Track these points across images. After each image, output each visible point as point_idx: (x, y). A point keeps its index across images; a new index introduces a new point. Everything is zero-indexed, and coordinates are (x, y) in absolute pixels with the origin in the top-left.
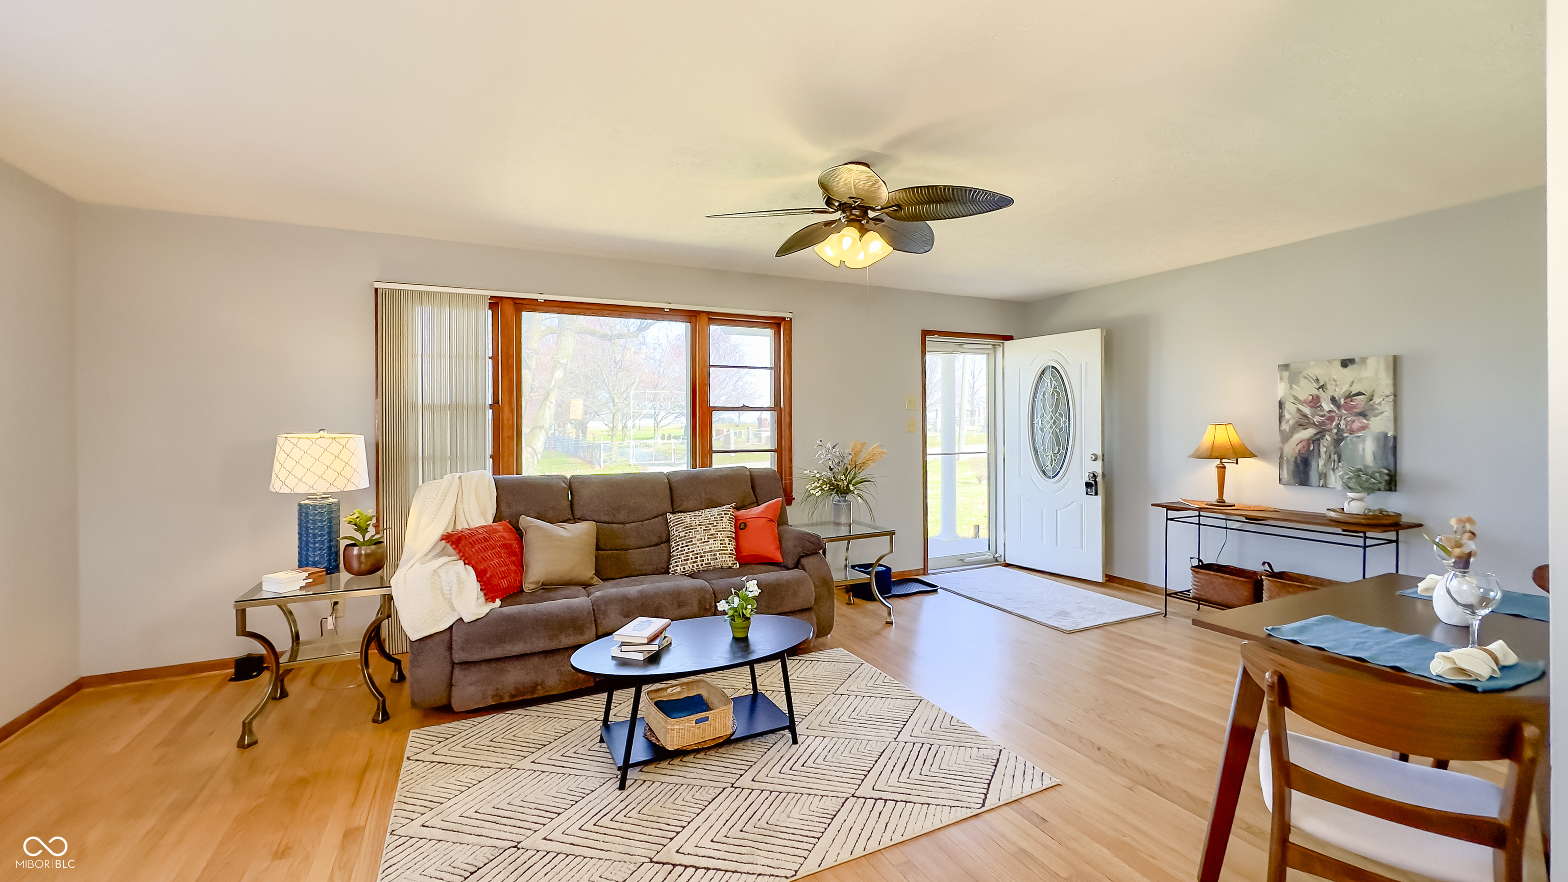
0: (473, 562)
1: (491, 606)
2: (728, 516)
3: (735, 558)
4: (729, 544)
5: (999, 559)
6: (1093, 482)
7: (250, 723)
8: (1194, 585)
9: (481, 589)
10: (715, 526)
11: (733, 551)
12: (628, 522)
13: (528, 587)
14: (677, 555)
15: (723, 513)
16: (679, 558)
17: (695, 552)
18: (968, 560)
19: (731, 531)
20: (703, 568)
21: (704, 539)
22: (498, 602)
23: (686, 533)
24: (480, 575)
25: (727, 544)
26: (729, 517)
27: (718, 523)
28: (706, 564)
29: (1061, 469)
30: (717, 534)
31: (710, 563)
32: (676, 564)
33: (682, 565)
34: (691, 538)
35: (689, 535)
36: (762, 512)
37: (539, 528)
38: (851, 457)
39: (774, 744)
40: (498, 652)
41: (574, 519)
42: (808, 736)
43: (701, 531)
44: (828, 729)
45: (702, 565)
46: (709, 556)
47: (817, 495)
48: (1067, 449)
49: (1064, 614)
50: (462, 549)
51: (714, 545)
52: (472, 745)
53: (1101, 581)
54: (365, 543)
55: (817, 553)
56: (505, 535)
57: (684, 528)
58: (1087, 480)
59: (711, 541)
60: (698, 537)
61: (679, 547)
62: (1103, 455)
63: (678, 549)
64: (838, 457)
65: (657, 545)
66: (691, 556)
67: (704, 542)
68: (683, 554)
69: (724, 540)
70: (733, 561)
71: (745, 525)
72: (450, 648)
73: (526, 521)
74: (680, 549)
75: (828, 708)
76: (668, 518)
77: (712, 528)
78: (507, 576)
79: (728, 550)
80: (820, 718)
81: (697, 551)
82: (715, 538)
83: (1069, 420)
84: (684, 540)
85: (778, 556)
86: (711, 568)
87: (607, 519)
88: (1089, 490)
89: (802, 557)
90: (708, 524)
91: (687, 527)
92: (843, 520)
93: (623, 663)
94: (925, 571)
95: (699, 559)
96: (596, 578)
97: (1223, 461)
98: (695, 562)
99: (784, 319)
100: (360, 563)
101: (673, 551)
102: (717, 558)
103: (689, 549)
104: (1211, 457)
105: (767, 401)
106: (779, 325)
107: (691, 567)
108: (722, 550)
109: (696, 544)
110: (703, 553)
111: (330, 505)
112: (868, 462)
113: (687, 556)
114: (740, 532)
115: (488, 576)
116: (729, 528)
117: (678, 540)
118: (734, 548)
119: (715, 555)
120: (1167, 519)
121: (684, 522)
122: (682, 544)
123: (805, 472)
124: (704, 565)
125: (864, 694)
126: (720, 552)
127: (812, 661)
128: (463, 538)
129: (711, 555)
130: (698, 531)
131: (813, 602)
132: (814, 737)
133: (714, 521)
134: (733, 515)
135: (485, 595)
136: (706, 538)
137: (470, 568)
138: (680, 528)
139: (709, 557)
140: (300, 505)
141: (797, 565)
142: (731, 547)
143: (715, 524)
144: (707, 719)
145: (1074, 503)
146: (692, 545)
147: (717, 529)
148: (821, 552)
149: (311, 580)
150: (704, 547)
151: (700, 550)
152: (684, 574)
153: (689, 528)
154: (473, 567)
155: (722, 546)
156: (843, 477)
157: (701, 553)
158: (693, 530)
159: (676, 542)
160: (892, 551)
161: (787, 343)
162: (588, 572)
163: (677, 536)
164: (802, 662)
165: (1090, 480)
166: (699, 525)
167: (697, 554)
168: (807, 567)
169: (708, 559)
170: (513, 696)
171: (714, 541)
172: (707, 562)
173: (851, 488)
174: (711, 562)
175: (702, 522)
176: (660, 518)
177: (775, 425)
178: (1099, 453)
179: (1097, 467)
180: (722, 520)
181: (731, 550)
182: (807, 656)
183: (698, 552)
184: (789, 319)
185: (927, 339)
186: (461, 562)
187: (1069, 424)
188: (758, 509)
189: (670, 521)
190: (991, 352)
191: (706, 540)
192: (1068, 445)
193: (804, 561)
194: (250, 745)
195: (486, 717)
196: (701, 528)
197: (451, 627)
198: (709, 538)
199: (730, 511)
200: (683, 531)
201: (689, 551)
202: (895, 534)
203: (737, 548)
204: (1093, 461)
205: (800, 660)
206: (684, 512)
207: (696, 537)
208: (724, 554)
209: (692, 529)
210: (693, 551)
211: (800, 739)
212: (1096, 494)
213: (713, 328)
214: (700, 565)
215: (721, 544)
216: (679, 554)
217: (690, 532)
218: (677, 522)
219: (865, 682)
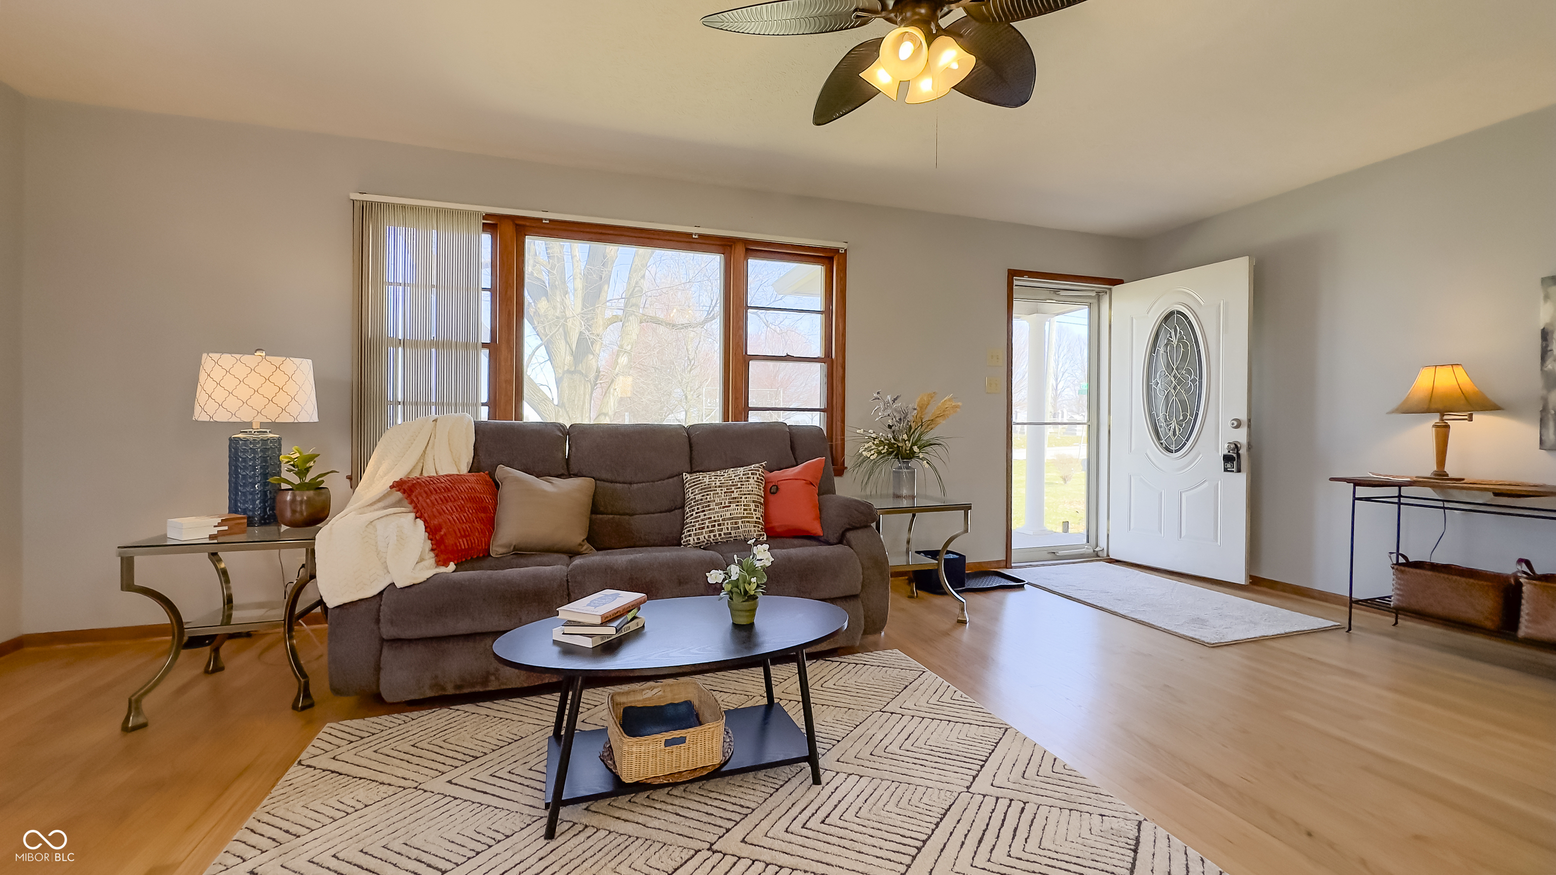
0: (426, 515)
1: (442, 569)
2: (755, 477)
3: (762, 528)
4: (755, 510)
5: (1100, 554)
6: (1235, 455)
7: (138, 701)
8: (1398, 589)
9: (432, 550)
10: (739, 488)
11: (760, 519)
12: (636, 482)
13: (496, 549)
14: (691, 523)
15: (750, 472)
16: (693, 526)
17: (713, 519)
18: (1061, 553)
19: (758, 495)
20: (722, 539)
21: (725, 503)
22: (452, 566)
23: (703, 496)
24: (432, 531)
25: (752, 510)
26: (758, 478)
27: (743, 485)
28: (724, 534)
29: (1187, 440)
30: (741, 498)
31: (730, 533)
32: (689, 533)
33: (695, 535)
34: (709, 502)
35: (707, 498)
36: (799, 473)
37: (517, 480)
38: (916, 411)
39: (787, 782)
40: (437, 630)
41: (569, 475)
42: (838, 773)
43: (721, 493)
44: (867, 763)
45: (720, 535)
46: (729, 524)
47: (872, 458)
48: (1197, 414)
49: (1201, 622)
50: (415, 499)
51: (736, 510)
52: (384, 751)
53: (1243, 583)
54: (302, 487)
55: (867, 526)
56: (477, 487)
57: (701, 489)
58: (1226, 452)
59: (733, 506)
60: (717, 500)
61: (694, 513)
62: (1249, 420)
63: (692, 515)
64: (899, 412)
65: (670, 511)
66: (707, 524)
67: (724, 507)
68: (698, 521)
69: (749, 505)
70: (759, 531)
71: (777, 489)
72: (378, 621)
73: (503, 471)
74: (695, 515)
75: (871, 732)
76: (684, 478)
77: (735, 491)
78: (469, 535)
79: (753, 518)
80: (858, 745)
81: (714, 517)
82: (738, 502)
83: (1201, 377)
84: (700, 504)
85: (817, 529)
86: (732, 539)
87: (609, 476)
88: (1229, 465)
89: (848, 530)
90: (731, 486)
91: (705, 489)
92: (905, 492)
93: (568, 650)
94: (1007, 563)
95: (717, 527)
96: (587, 545)
97: (1445, 417)
98: (711, 531)
99: (837, 251)
100: (294, 512)
101: (687, 518)
102: (738, 527)
103: (705, 515)
104: (1428, 410)
105: (817, 350)
106: (831, 259)
107: (707, 537)
108: (746, 517)
109: (714, 509)
110: (723, 520)
111: (264, 441)
112: (938, 419)
113: (703, 524)
114: (772, 498)
115: (442, 533)
116: (756, 491)
117: (693, 504)
118: (761, 516)
119: (736, 523)
120: (1355, 499)
121: (701, 483)
122: (698, 509)
123: (858, 431)
124: (723, 536)
125: (923, 714)
126: (743, 520)
127: (857, 664)
128: (417, 487)
129: (732, 523)
130: (717, 493)
131: (860, 587)
132: (845, 776)
133: (738, 482)
134: (763, 476)
135: (437, 556)
136: (727, 502)
137: (420, 523)
138: (697, 490)
139: (729, 526)
140: (230, 439)
141: (841, 540)
142: (758, 514)
143: (739, 486)
144: (682, 740)
145: (1206, 484)
146: (710, 510)
147: (741, 491)
148: (874, 525)
149: (226, 528)
150: (724, 513)
151: (718, 516)
152: (698, 546)
153: (708, 488)
154: (425, 521)
155: (745, 512)
156: (905, 437)
157: (719, 520)
158: (712, 493)
159: (691, 507)
160: (966, 531)
161: (841, 279)
162: (576, 536)
163: (692, 500)
164: (843, 665)
165: (1229, 452)
166: (719, 487)
167: (715, 521)
168: (853, 543)
169: (728, 528)
170: (458, 687)
171: (736, 506)
172: (727, 531)
173: (915, 449)
174: (732, 532)
175: (723, 483)
176: (675, 478)
177: (825, 380)
178: (1244, 417)
179: (1241, 436)
180: (747, 481)
181: (757, 518)
182: (851, 658)
183: (716, 518)
184: (843, 252)
185: (1015, 283)
186: (413, 515)
187: (1201, 383)
188: (794, 470)
189: (686, 482)
190: (1095, 301)
191: (727, 504)
192: (1198, 409)
193: (850, 535)
194: (135, 728)
195: (425, 713)
196: (722, 490)
197: (381, 593)
198: (730, 503)
199: (759, 471)
200: (700, 493)
201: (705, 517)
202: (970, 509)
203: (766, 517)
204: (1236, 428)
205: (841, 662)
206: (703, 472)
207: (714, 501)
208: (748, 522)
209: (711, 491)
210: (711, 518)
211: (825, 777)
212: (1239, 471)
213: (751, 262)
214: (717, 535)
215: (745, 510)
216: (693, 521)
217: (707, 495)
218: (694, 482)
219: (926, 697)
